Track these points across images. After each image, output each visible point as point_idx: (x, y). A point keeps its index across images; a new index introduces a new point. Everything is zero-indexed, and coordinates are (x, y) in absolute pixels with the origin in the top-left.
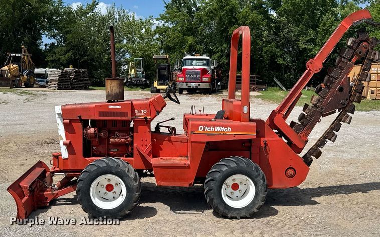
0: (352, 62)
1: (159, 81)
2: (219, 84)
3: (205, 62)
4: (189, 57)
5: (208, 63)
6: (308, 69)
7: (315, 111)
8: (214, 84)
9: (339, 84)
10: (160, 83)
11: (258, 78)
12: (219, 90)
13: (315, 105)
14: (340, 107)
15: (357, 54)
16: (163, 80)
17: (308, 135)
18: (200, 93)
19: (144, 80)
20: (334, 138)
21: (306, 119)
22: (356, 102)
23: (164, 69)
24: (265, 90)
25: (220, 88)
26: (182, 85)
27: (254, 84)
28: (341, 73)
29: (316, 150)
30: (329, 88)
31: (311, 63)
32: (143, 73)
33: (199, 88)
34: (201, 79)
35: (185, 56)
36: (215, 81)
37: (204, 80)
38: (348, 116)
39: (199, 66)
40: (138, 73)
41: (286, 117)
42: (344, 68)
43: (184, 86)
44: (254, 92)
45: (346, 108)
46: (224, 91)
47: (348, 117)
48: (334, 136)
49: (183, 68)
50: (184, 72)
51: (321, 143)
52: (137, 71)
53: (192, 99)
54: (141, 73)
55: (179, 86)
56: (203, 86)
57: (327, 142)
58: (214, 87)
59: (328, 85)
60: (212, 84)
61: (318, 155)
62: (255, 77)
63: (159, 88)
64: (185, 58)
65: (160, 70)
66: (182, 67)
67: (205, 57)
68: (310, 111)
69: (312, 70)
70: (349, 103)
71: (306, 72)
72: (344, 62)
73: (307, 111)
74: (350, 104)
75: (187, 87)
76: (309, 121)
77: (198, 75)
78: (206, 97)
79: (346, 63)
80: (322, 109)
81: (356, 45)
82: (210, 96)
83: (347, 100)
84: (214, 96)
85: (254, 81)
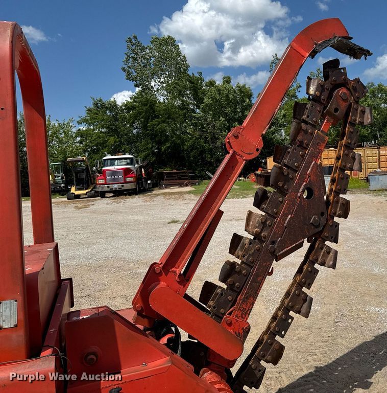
0: (322, 132)
1: (77, 185)
2: (149, 182)
3: (129, 161)
4: (109, 157)
5: (132, 162)
6: (231, 152)
7: (258, 250)
8: (142, 183)
9: (302, 180)
10: (78, 187)
11: (191, 173)
12: (149, 188)
13: (257, 236)
14: (311, 233)
15: (329, 113)
16: (81, 184)
17: (247, 312)
18: (125, 195)
19: (63, 185)
20: (305, 305)
21: (240, 272)
22: (339, 216)
23: (82, 172)
24: (199, 184)
25: (151, 186)
26: (103, 188)
27: (187, 179)
28: (303, 156)
29: (271, 344)
30: (282, 192)
31: (236, 137)
32: (62, 178)
33: (123, 188)
34: (125, 179)
35: (104, 156)
36: (143, 180)
37: (128, 179)
38: (329, 250)
39: (121, 165)
40: (57, 178)
41: (186, 278)
42: (308, 145)
43: (105, 188)
44: (187, 188)
45: (321, 232)
46: (155, 189)
47: (329, 253)
48: (305, 301)
49: (103, 169)
50: (103, 173)
51: (280, 323)
52: (56, 177)
53: (114, 202)
54: (60, 178)
55: (99, 189)
56: (127, 186)
57: (292, 318)
58: (142, 186)
59: (280, 184)
60: (138, 184)
61: (276, 355)
62: (187, 172)
63: (77, 193)
64: (104, 158)
65: (77, 174)
66: (102, 167)
67: (127, 156)
68: (247, 251)
69: (239, 152)
70: (327, 220)
71: (228, 157)
72: (306, 132)
73: (239, 252)
74: (330, 223)
75: (109, 190)
76: (247, 276)
77: (120, 175)
78: (132, 198)
79: (312, 134)
80: (273, 243)
81: (326, 93)
82: (137, 196)
83: (322, 214)
84: (141, 196)
85: (187, 176)
